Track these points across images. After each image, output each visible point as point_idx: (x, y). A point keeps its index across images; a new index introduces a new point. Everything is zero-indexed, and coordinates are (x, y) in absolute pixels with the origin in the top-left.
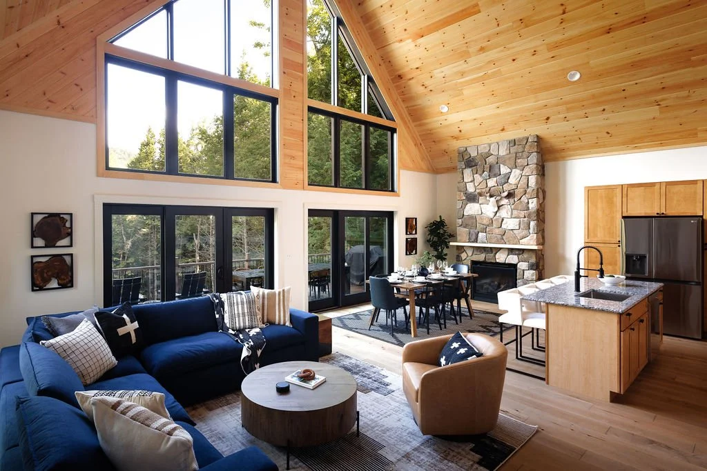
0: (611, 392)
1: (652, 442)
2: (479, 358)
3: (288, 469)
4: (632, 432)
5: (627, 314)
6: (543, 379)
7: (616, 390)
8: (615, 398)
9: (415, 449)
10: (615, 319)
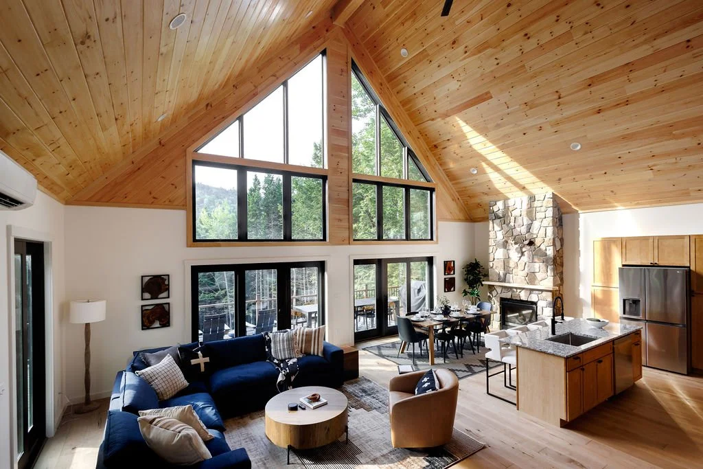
0: (561, 419)
1: (572, 461)
3: (288, 464)
4: (560, 452)
5: (575, 357)
6: (515, 404)
7: (564, 418)
8: (564, 425)
9: (383, 456)
10: (563, 362)
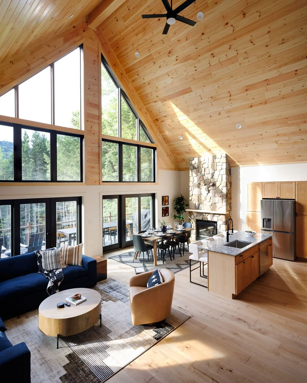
0: (232, 294)
1: (239, 319)
2: (160, 285)
3: (58, 348)
4: (233, 315)
5: (240, 255)
6: (207, 287)
7: (234, 293)
9: (127, 332)
10: (233, 259)
